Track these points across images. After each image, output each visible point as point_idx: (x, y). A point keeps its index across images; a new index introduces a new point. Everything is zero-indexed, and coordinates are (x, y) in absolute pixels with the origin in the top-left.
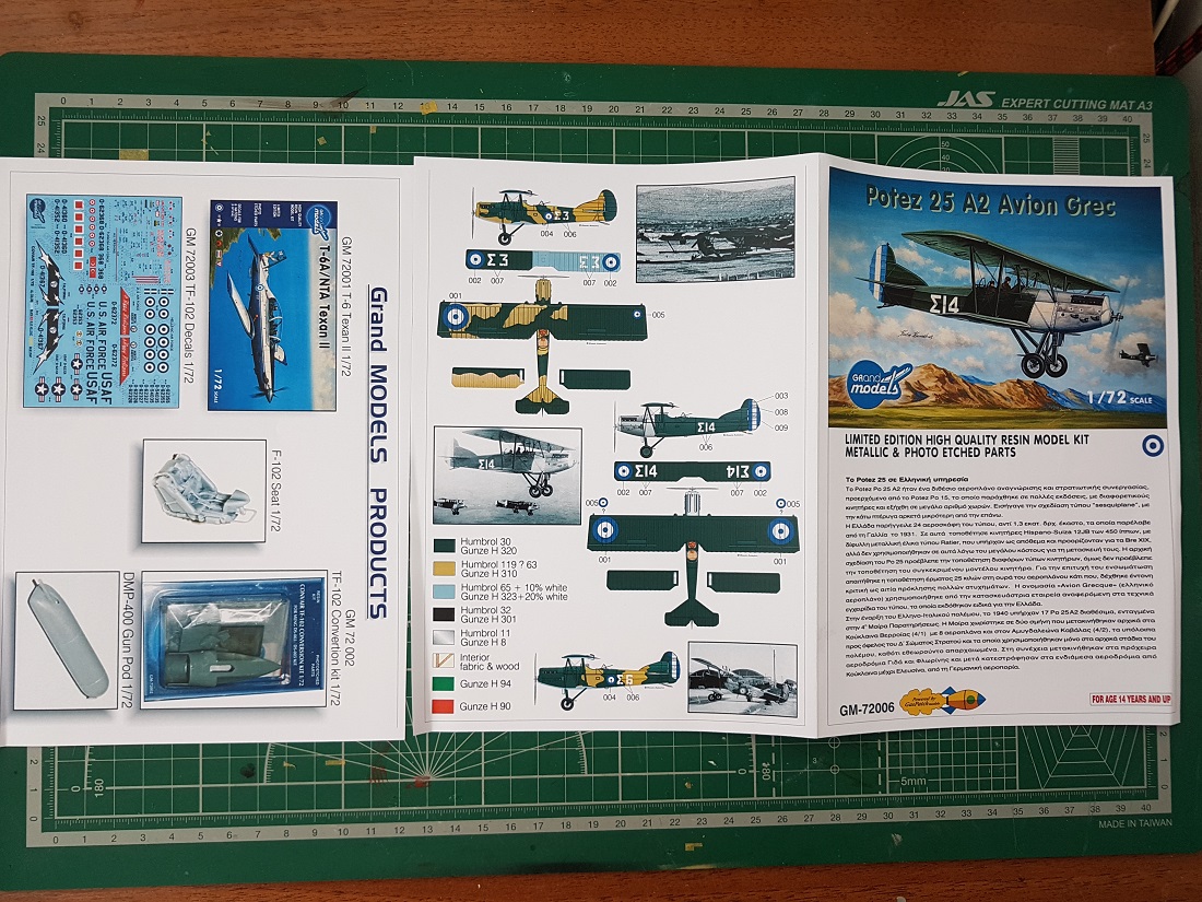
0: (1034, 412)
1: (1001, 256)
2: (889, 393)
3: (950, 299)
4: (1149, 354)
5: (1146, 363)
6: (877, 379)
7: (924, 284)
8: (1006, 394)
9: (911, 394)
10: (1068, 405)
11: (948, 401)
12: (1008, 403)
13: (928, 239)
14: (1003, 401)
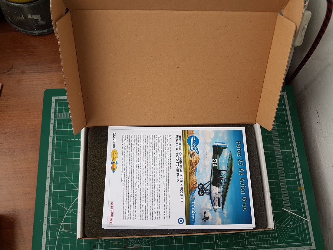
0: (189, 187)
1: (229, 178)
2: (192, 147)
3: (216, 164)
4: (206, 220)
5: (203, 219)
6: (195, 144)
7: (219, 157)
8: (193, 179)
9: (192, 153)
10: (191, 196)
11: (191, 164)
12: (191, 180)
13: (231, 158)
14: (191, 178)
